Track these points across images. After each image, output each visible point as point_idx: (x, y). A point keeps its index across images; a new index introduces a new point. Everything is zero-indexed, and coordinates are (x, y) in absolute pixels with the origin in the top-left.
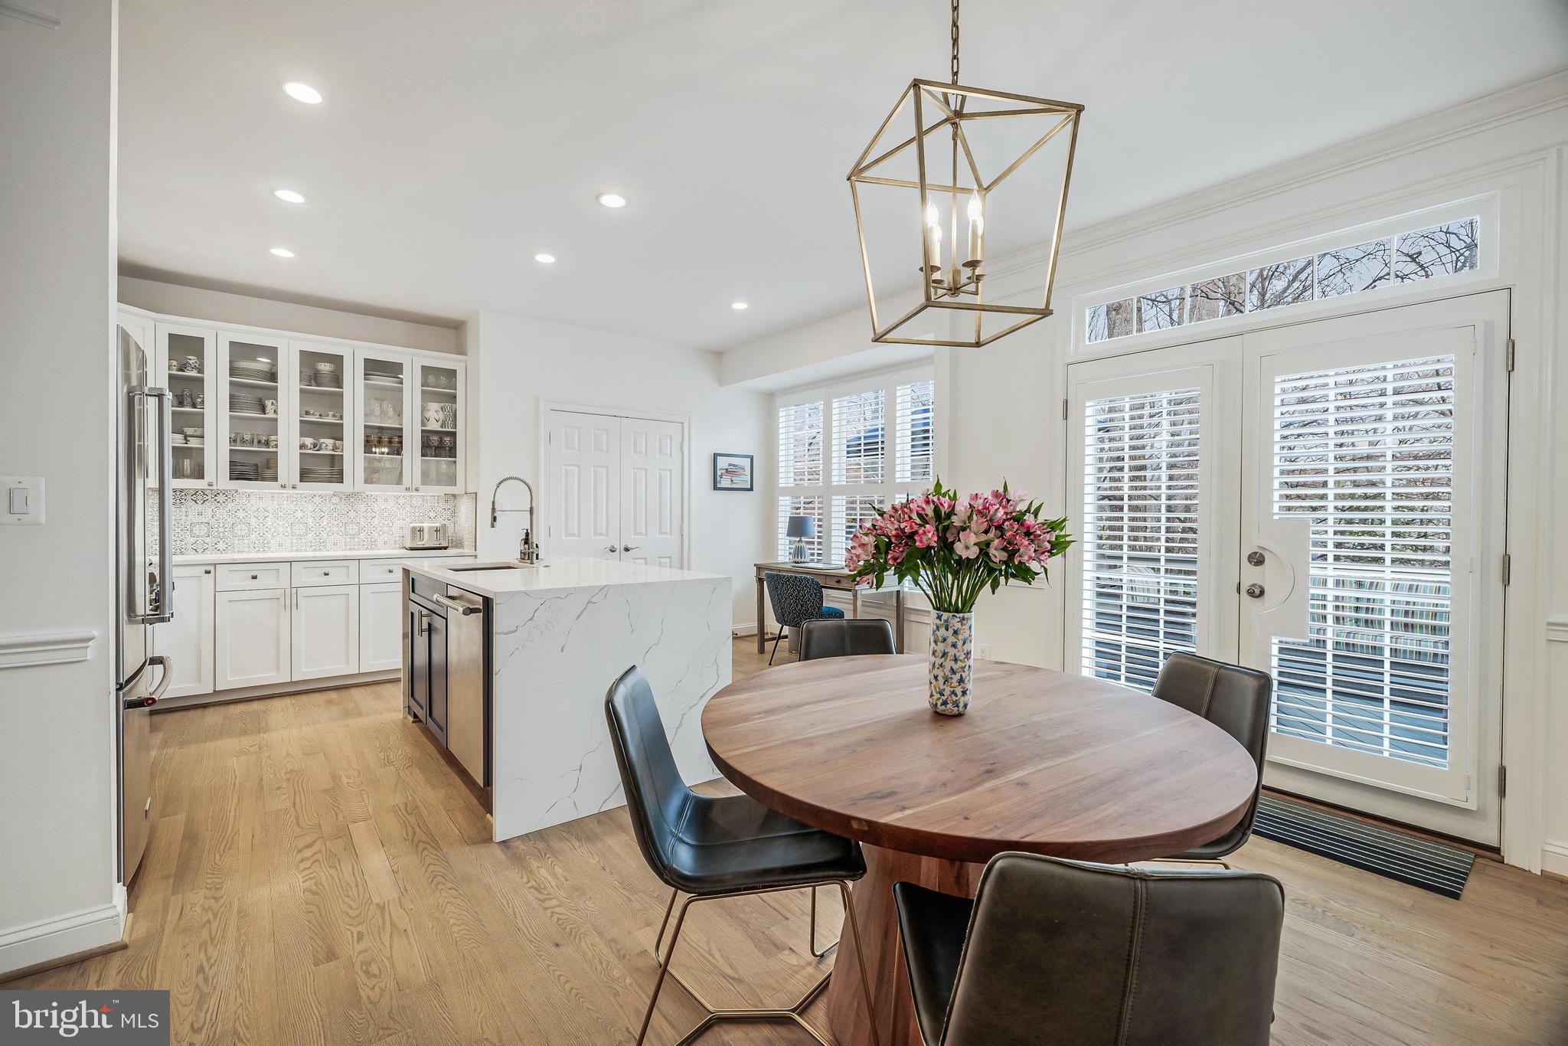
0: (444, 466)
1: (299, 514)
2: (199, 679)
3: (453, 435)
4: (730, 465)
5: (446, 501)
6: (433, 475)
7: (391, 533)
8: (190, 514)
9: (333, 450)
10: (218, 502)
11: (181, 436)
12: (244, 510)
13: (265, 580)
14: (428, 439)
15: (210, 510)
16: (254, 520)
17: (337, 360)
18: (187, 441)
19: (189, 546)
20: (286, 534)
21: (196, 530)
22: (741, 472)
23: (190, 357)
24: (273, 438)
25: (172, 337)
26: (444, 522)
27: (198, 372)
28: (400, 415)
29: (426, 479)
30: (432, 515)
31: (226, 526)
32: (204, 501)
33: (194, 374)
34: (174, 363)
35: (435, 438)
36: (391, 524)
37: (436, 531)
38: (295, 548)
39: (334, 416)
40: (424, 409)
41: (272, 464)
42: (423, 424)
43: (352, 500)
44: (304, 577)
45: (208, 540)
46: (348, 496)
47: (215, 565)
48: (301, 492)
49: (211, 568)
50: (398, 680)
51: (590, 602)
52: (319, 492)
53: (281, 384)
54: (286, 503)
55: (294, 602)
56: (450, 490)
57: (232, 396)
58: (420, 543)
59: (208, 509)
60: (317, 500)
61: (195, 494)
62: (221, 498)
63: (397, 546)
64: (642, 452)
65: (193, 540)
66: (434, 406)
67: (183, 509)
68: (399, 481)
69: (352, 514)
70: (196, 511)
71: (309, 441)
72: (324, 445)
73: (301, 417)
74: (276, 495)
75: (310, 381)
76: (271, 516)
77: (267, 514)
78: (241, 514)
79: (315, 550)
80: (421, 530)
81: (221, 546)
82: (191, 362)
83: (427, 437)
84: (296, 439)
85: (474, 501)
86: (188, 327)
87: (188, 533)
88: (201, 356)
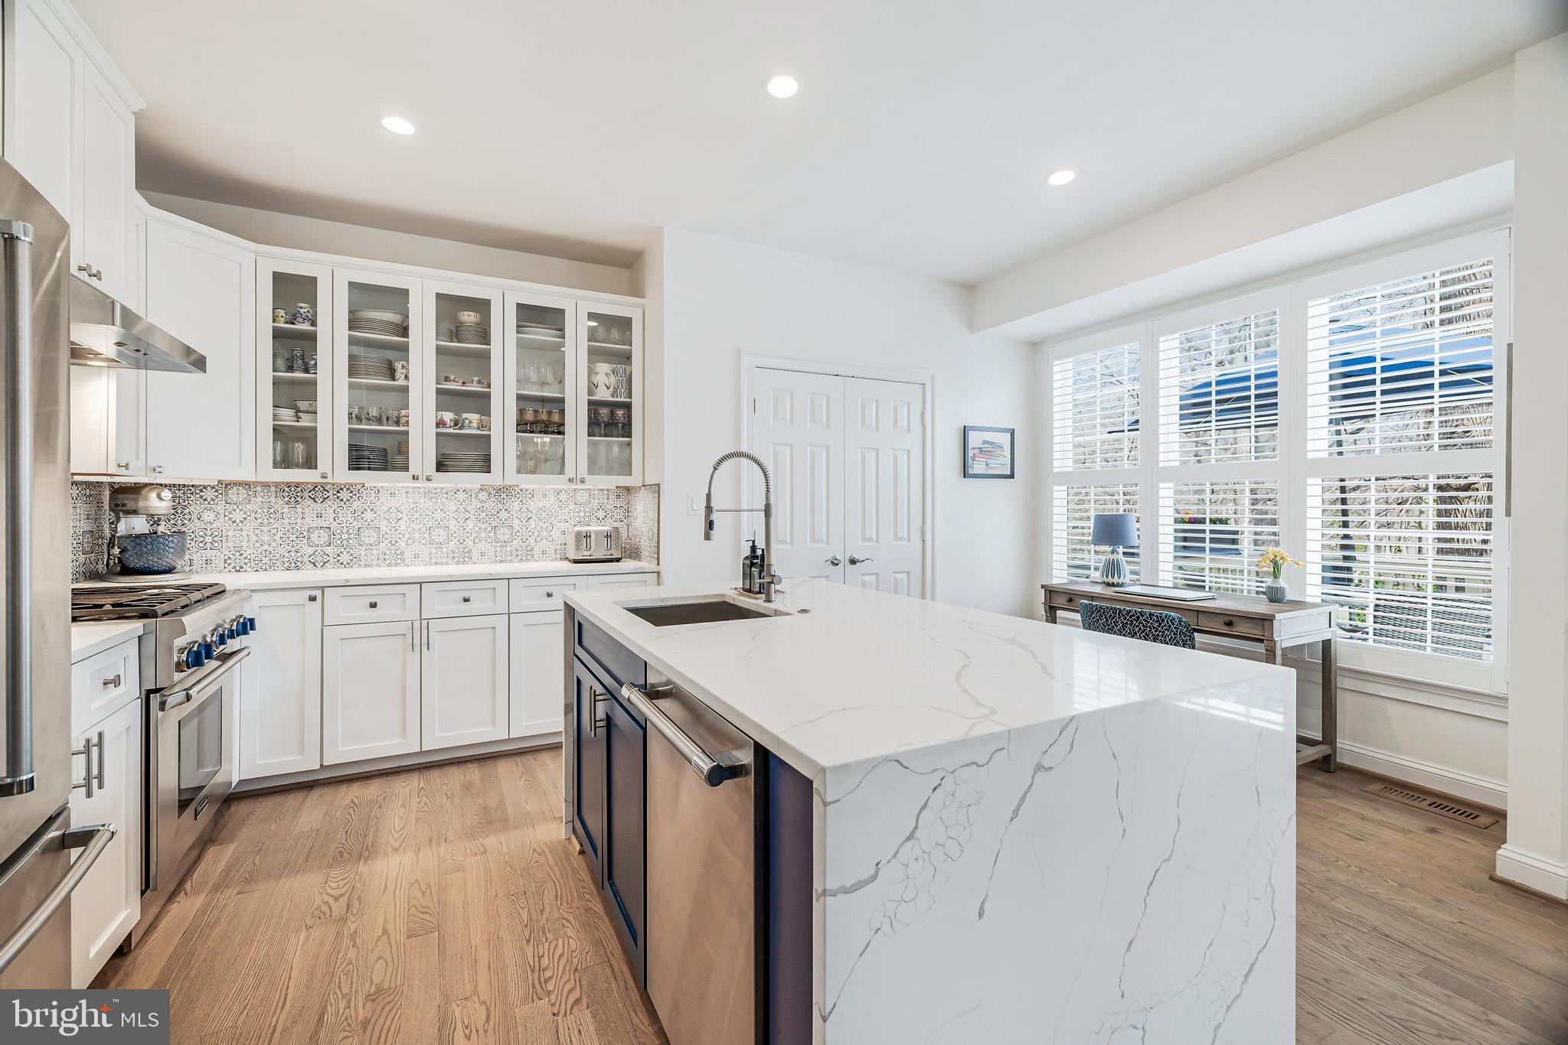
0: (616, 449)
1: (439, 515)
2: (302, 749)
3: (628, 407)
4: (985, 442)
5: (618, 497)
6: (602, 461)
7: (550, 539)
8: (306, 515)
9: (478, 428)
10: (342, 500)
11: (291, 412)
12: (372, 510)
13: (388, 609)
14: (596, 413)
15: (332, 511)
16: (384, 523)
17: (482, 306)
18: (298, 419)
19: (306, 559)
20: (423, 541)
21: (314, 537)
22: (999, 451)
23: (302, 305)
24: (403, 412)
25: (279, 279)
26: (615, 525)
27: (312, 325)
28: (561, 382)
29: (593, 467)
30: (601, 514)
31: (351, 531)
32: (325, 499)
33: (306, 327)
34: (282, 312)
35: (604, 412)
36: (550, 528)
37: (607, 536)
38: (434, 560)
39: (479, 382)
40: (591, 372)
41: (404, 449)
42: (590, 393)
43: (504, 496)
44: (438, 603)
45: (329, 550)
46: (500, 490)
47: (323, 588)
48: (442, 485)
49: (318, 593)
50: (557, 747)
51: (1039, 767)
52: (464, 486)
53: (413, 340)
54: (422, 500)
55: (425, 641)
56: (624, 481)
57: (352, 358)
58: (586, 553)
59: (329, 509)
60: (461, 496)
61: (314, 489)
62: (345, 495)
63: (558, 556)
64: (871, 425)
65: (310, 551)
66: (603, 368)
67: (299, 510)
68: (562, 472)
69: (503, 515)
70: (315, 512)
71: (448, 417)
72: (467, 422)
73: (437, 383)
74: (410, 490)
75: (452, 336)
76: (405, 518)
77: (400, 516)
78: (369, 515)
79: (458, 563)
80: (587, 536)
81: (344, 558)
82: (302, 311)
83: (595, 410)
84: (431, 415)
85: (656, 495)
86: (296, 262)
87: (305, 541)
88: (313, 303)
